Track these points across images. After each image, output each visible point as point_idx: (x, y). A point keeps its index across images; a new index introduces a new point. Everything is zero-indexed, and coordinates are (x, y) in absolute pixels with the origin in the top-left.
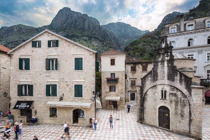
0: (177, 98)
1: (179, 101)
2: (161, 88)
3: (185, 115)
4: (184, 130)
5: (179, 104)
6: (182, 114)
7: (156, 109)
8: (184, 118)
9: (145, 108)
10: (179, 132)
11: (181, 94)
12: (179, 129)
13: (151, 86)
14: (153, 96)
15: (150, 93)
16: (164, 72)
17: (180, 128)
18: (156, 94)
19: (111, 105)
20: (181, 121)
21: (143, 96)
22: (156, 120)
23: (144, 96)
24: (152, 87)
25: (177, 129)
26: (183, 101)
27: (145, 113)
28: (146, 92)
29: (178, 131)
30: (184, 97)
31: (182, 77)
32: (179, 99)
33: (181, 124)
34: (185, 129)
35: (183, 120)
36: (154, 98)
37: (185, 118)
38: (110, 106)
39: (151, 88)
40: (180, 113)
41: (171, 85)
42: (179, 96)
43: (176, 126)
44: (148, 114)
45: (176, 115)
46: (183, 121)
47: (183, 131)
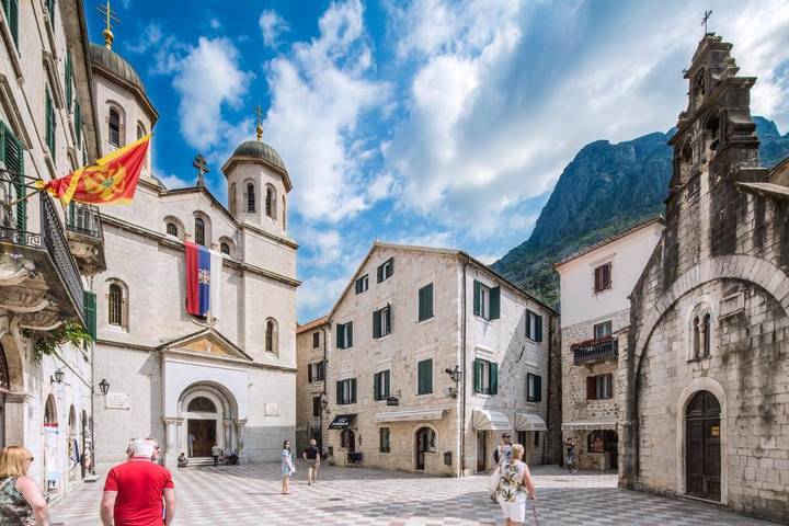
0: (748, 332)
1: (756, 343)
2: (692, 307)
3: (781, 408)
4: (776, 493)
5: (755, 363)
6: (767, 407)
7: (676, 415)
8: (775, 431)
9: (643, 421)
10: (757, 504)
11: (763, 304)
12: (755, 493)
13: (658, 317)
14: (667, 357)
15: (656, 348)
16: (697, 228)
17: (759, 484)
18: (675, 346)
19: (595, 455)
20: (763, 446)
21: (636, 370)
22: (673, 464)
23: (640, 367)
24: (661, 319)
25: (748, 492)
26: (769, 340)
27: (644, 442)
28: (645, 349)
29: (750, 500)
30: (774, 314)
31: (764, 211)
32: (756, 332)
33: (766, 463)
34: (780, 488)
35: (773, 440)
36: (668, 366)
37: (777, 427)
38: (591, 458)
39: (658, 323)
40: (761, 407)
41: (725, 274)
42: (754, 321)
43: (744, 479)
44: (652, 446)
45: (744, 423)
46: (772, 444)
47: (770, 496)
